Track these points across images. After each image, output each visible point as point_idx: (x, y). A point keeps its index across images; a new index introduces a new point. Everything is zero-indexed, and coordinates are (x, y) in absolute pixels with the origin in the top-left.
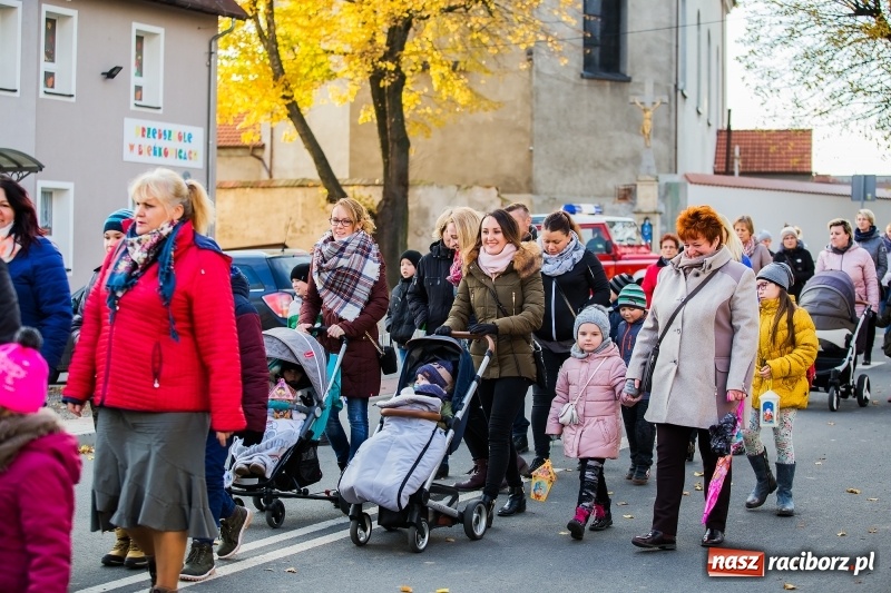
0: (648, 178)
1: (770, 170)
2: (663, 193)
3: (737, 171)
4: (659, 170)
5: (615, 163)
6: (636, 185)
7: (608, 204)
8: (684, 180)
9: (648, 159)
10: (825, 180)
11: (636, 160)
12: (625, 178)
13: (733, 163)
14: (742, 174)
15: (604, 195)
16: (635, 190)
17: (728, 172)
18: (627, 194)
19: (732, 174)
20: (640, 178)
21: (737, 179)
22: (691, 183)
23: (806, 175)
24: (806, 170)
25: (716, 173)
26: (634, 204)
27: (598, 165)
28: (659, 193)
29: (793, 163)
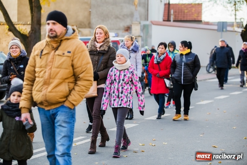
0: (136, 22)
1: (185, 19)
2: (142, 28)
3: (172, 19)
4: (141, 19)
5: (123, 16)
6: (131, 25)
7: (121, 33)
8: (150, 23)
9: (137, 15)
10: (207, 23)
11: (132, 15)
12: (127, 23)
13: (170, 17)
14: (174, 21)
15: (119, 29)
16: (131, 27)
17: (169, 20)
18: (128, 29)
19: (170, 21)
20: (134, 22)
21: (172, 23)
22: (154, 24)
23: (200, 21)
24: (199, 19)
25: (164, 21)
26: (131, 33)
27: (117, 17)
28: (141, 29)
29: (194, 17)
